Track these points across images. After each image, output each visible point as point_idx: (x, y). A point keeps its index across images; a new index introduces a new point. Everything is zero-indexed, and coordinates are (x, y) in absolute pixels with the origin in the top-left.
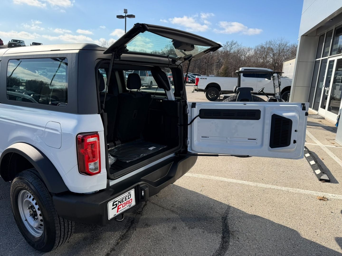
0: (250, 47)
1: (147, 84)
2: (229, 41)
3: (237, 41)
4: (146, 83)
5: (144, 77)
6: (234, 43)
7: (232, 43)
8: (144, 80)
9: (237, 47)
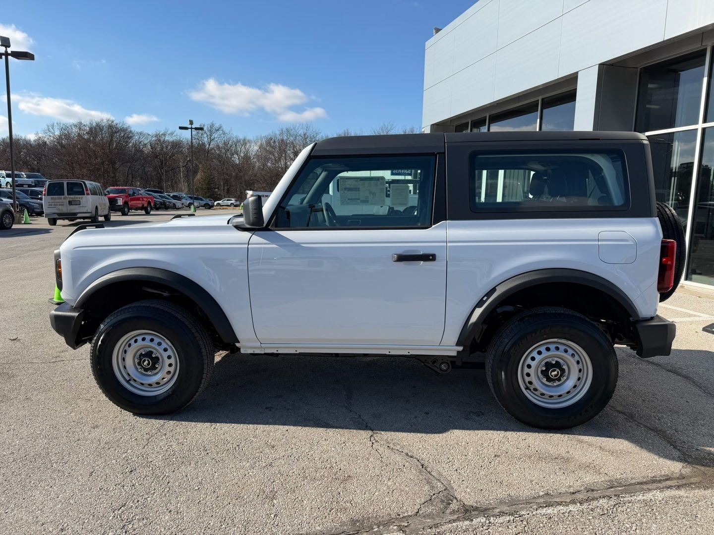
0: (248, 138)
1: (89, 213)
2: (205, 124)
3: (221, 125)
4: (85, 211)
5: (80, 198)
6: (217, 129)
7: (211, 127)
8: (80, 204)
9: (222, 135)
